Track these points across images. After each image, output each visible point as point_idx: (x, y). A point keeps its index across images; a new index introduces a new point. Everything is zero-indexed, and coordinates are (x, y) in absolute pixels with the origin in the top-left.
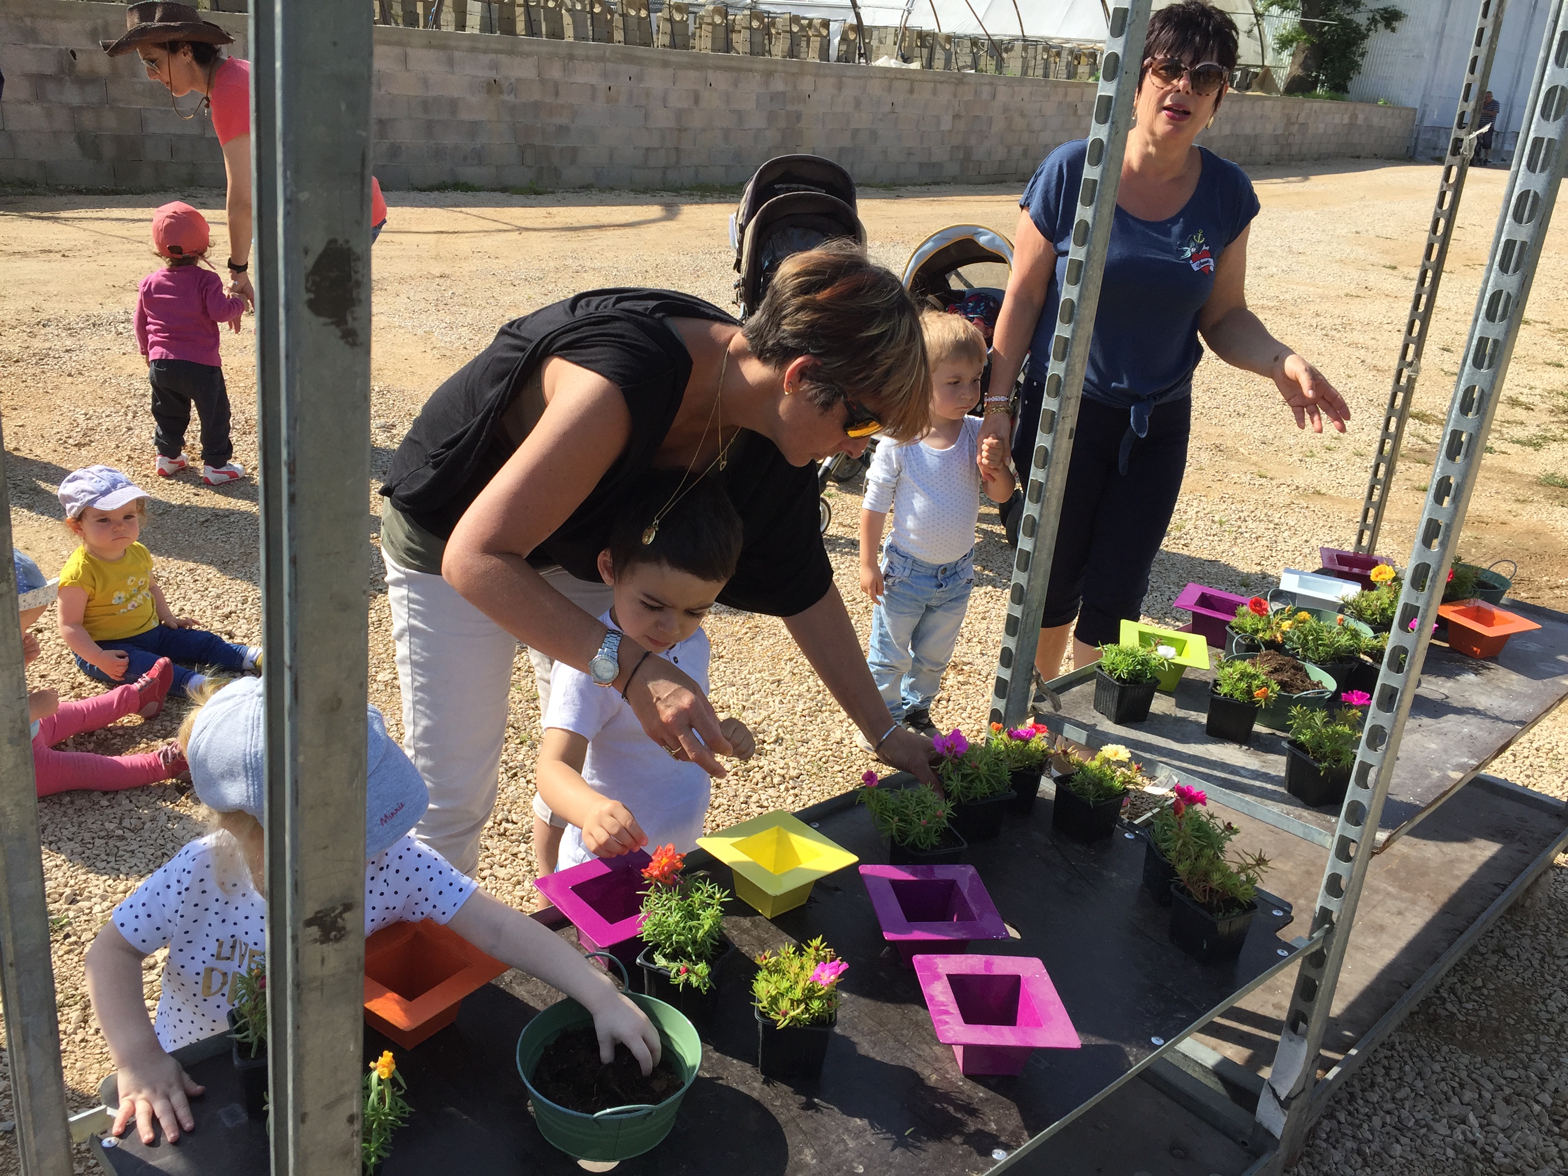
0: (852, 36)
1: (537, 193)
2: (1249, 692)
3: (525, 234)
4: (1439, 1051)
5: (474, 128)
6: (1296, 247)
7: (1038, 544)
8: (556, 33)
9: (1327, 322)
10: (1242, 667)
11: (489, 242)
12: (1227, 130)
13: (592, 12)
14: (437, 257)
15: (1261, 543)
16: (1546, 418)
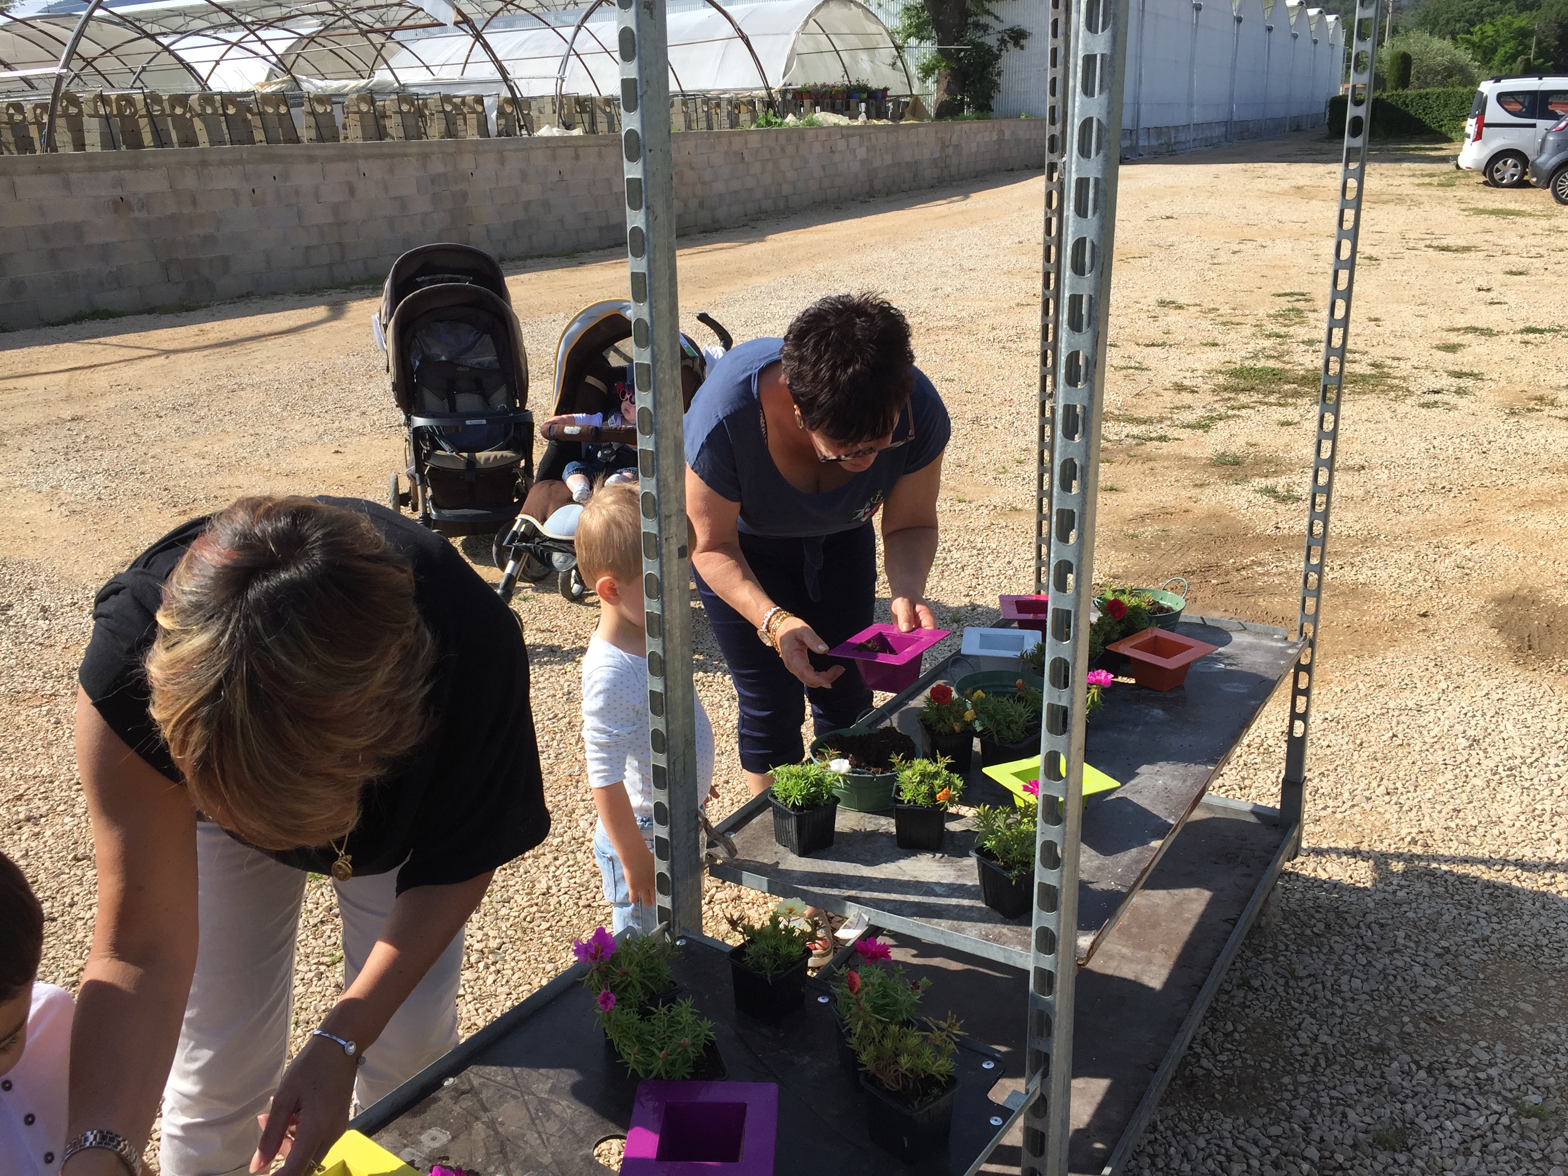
0: (509, 109)
1: (188, 310)
2: (932, 794)
3: (173, 357)
4: (1201, 1120)
5: (105, 251)
6: (967, 265)
7: (669, 683)
8: (189, 140)
9: (1002, 334)
10: (921, 767)
11: (127, 373)
12: (888, 159)
13: (225, 114)
14: (68, 399)
15: (967, 572)
16: (1210, 398)
